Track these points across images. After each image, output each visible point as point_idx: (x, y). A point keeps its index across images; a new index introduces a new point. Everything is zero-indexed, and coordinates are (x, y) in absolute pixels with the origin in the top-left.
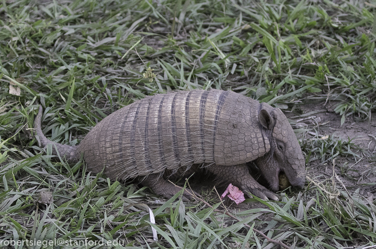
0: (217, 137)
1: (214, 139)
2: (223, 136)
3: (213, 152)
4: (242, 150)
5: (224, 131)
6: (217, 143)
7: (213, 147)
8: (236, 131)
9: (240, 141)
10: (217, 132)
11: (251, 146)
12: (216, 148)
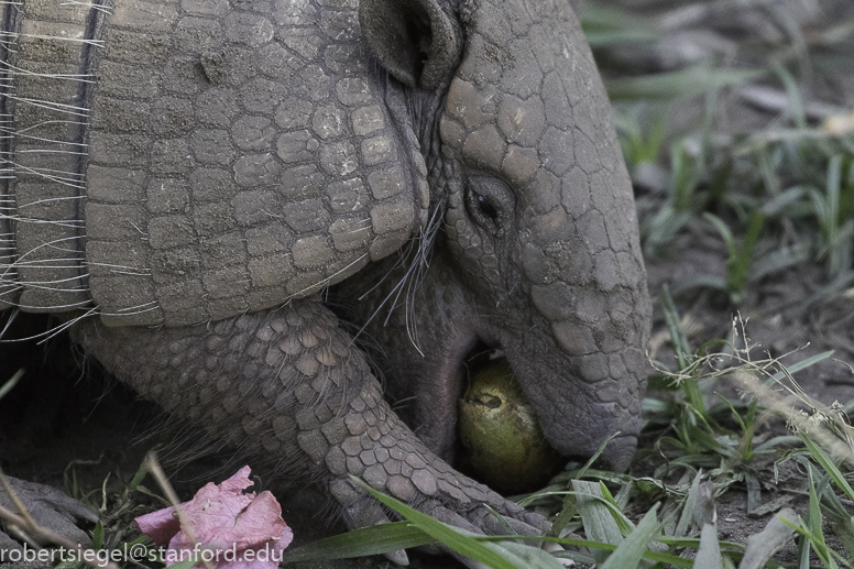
0: (97, 146)
1: (80, 164)
2: (136, 140)
3: (79, 244)
4: (262, 223)
5: (143, 109)
6: (98, 184)
7: (77, 210)
8: (217, 102)
9: (248, 164)
10: (97, 118)
11: (319, 192)
12: (96, 217)
